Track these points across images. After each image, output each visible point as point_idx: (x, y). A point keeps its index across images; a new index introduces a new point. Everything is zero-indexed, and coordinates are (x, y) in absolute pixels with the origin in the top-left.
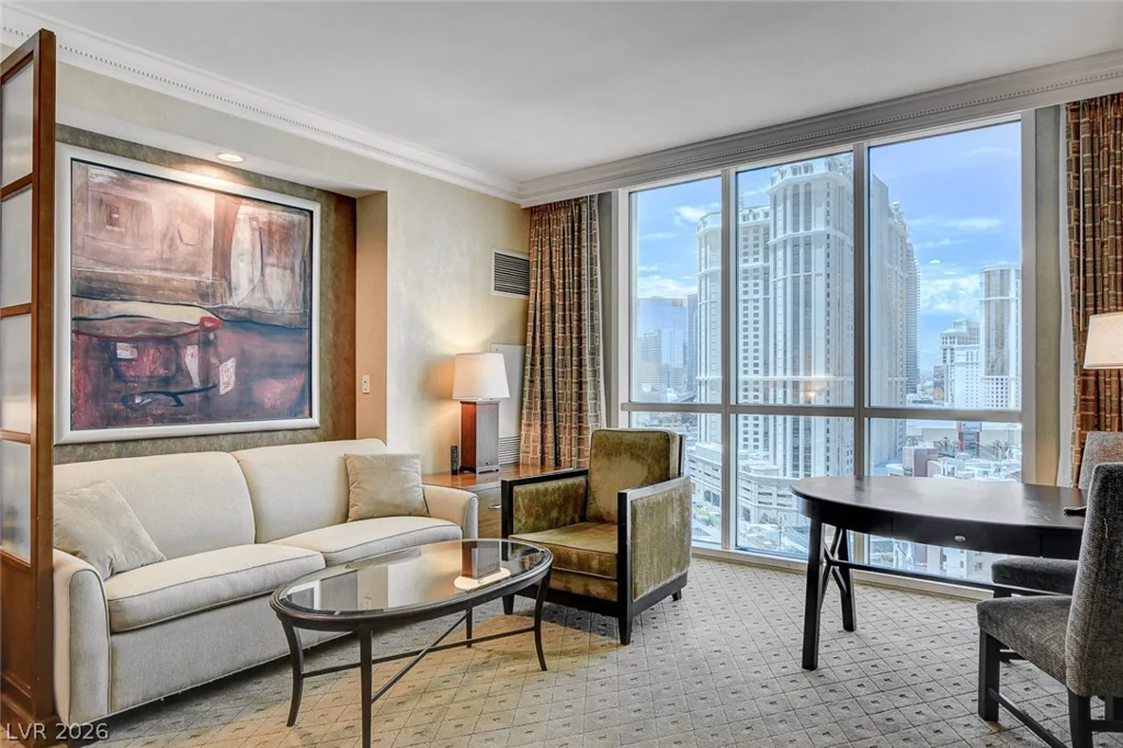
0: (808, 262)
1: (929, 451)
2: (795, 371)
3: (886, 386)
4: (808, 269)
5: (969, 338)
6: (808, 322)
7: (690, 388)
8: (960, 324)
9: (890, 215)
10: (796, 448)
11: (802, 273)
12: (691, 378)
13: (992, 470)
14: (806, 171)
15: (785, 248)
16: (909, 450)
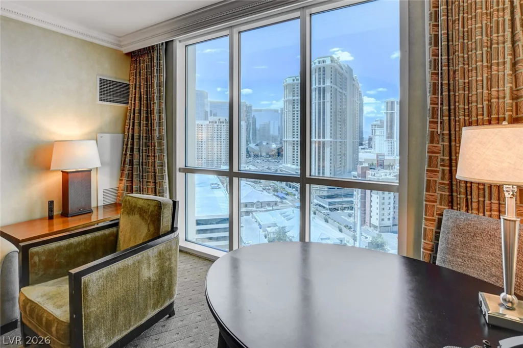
0: (324, 97)
1: (366, 167)
2: (319, 137)
3: (352, 144)
4: (324, 99)
5: (381, 126)
6: (324, 119)
7: (281, 143)
8: (377, 121)
9: (354, 80)
10: (319, 166)
11: (322, 101)
12: (281, 140)
13: (388, 174)
14: (323, 63)
15: (315, 91)
16: (359, 167)
